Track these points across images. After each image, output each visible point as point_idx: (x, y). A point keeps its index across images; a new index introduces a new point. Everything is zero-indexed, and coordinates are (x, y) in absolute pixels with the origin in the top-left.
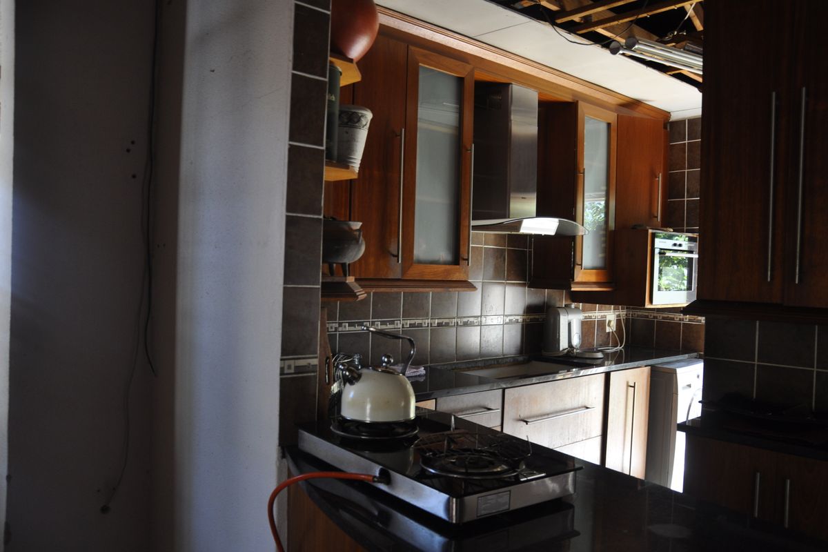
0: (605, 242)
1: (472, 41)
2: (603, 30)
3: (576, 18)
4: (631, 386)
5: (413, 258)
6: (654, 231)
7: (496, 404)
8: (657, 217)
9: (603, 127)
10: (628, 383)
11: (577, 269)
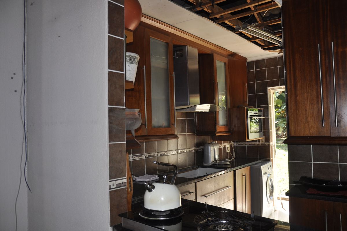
0: (227, 114)
1: (172, 27)
2: (228, 22)
3: (218, 16)
4: (243, 175)
5: (152, 126)
6: (247, 108)
7: (193, 190)
8: (246, 102)
9: (223, 64)
10: (242, 174)
11: (217, 125)
